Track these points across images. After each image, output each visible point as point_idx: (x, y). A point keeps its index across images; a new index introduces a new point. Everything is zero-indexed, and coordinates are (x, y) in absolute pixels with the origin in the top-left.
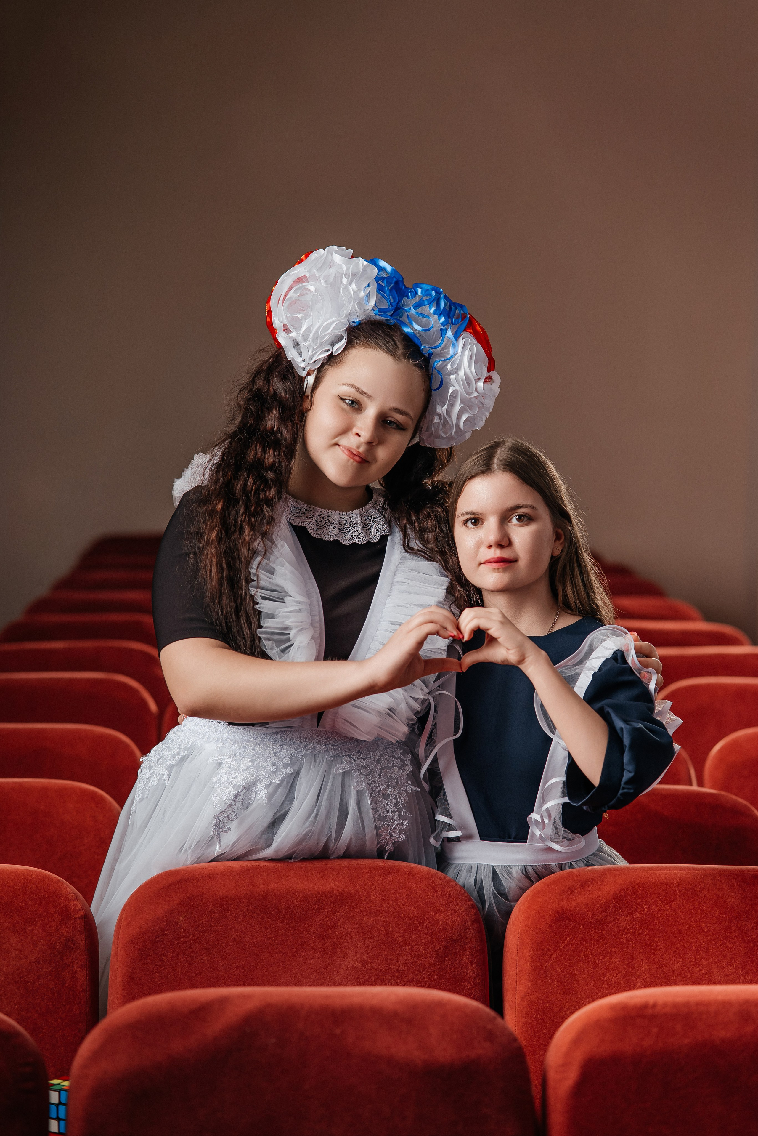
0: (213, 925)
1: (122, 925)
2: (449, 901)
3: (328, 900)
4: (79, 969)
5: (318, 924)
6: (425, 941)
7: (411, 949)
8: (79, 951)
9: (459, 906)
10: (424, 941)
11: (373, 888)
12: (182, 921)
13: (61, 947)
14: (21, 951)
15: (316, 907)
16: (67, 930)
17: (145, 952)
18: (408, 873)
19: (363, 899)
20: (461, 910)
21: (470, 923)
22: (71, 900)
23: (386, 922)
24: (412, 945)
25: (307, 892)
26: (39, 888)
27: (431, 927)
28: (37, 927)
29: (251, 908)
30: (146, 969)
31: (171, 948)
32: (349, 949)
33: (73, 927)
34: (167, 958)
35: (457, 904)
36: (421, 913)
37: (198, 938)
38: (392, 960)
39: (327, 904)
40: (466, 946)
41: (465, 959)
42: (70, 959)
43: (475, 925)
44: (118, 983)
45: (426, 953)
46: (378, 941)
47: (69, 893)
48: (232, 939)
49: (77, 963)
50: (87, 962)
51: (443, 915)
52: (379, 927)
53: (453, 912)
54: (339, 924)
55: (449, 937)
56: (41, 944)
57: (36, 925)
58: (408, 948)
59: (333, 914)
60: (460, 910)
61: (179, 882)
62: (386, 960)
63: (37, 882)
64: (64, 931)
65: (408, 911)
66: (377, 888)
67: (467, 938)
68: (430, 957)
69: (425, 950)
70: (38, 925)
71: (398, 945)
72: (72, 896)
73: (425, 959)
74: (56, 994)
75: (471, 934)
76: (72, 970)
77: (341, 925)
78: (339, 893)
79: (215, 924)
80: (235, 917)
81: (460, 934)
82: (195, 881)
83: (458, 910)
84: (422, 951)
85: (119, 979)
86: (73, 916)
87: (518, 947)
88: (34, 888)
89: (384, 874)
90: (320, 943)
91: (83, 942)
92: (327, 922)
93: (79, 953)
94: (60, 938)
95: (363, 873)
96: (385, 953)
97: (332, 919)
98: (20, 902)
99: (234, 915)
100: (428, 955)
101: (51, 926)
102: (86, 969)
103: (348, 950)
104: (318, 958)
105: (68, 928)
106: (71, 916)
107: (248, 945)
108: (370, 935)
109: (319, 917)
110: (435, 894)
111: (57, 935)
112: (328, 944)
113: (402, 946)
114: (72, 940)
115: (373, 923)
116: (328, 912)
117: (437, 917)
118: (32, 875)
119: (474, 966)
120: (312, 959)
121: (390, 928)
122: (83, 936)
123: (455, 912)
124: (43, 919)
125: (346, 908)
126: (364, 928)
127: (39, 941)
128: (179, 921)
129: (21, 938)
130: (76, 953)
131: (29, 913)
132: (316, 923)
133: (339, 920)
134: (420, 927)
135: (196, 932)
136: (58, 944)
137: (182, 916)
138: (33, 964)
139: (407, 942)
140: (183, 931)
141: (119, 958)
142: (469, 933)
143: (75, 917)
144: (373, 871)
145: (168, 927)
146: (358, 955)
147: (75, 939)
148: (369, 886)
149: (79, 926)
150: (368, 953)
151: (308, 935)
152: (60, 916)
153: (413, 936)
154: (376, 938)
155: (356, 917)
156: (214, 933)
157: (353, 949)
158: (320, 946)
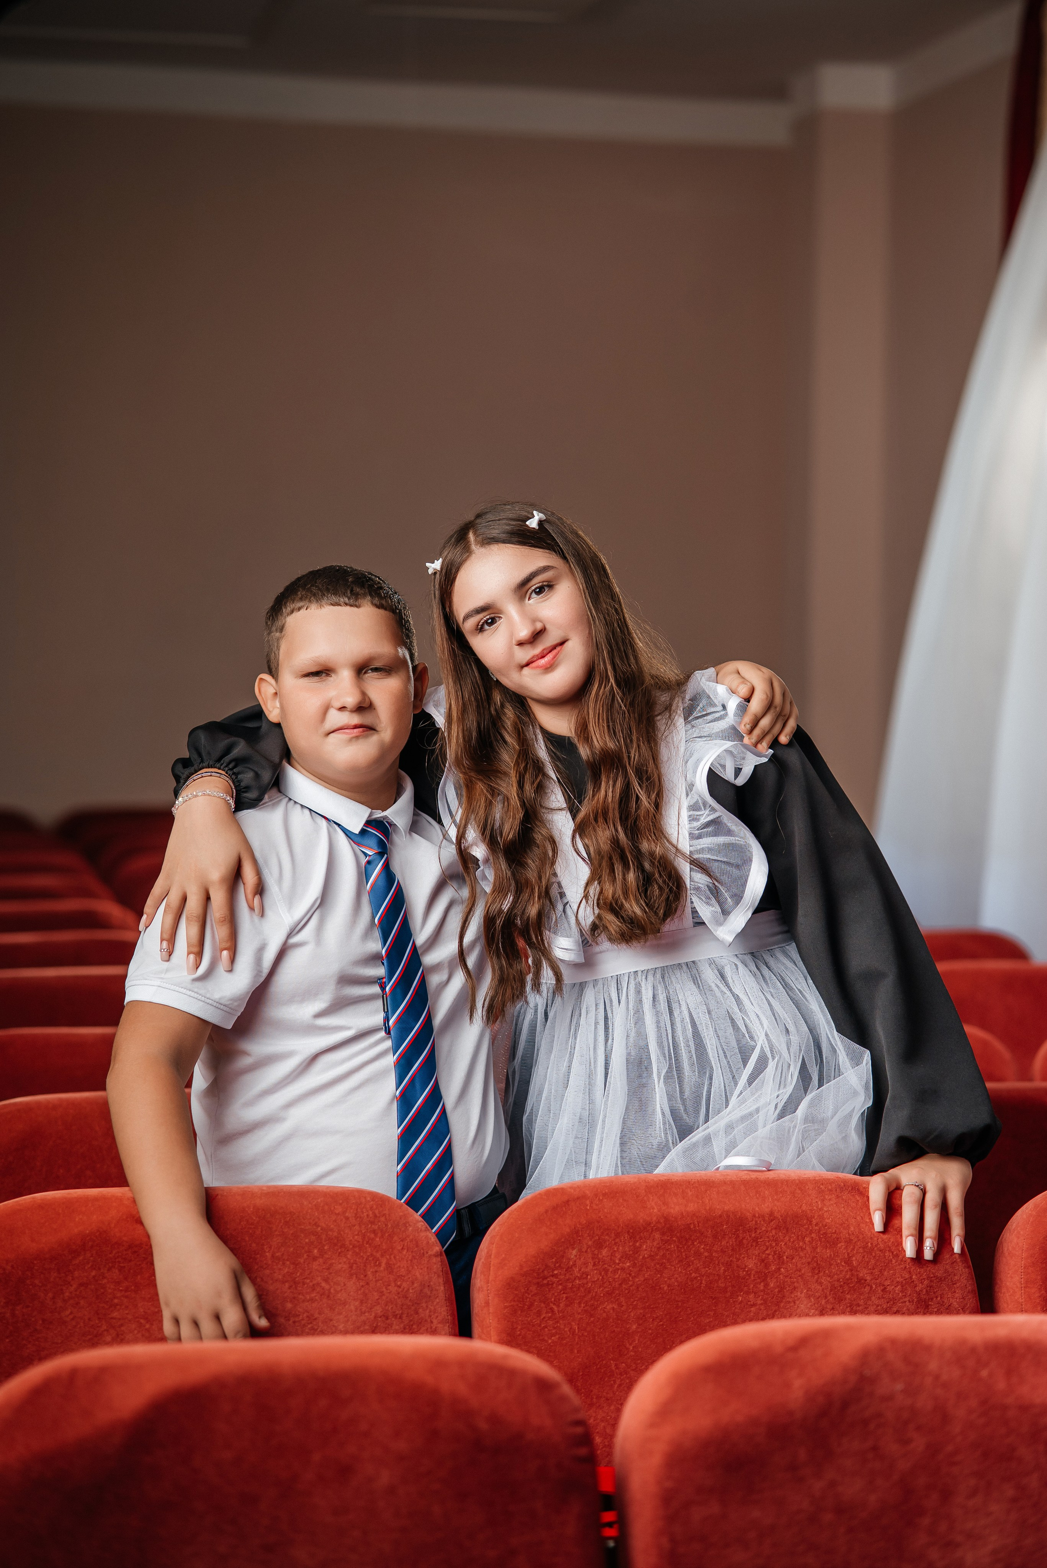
0: (618, 1261)
1: (492, 1263)
3: (767, 1225)
4: (440, 1325)
5: (757, 1257)
6: (902, 1279)
7: (884, 1290)
8: (438, 1301)
10: (900, 1280)
11: (825, 1209)
12: (576, 1256)
13: (415, 1296)
14: (362, 1302)
15: (753, 1235)
16: (421, 1271)
17: (528, 1299)
19: (814, 1223)
23: (848, 1254)
24: (883, 1285)
25: (740, 1215)
26: (378, 1215)
28: (382, 1269)
29: (666, 1237)
30: (532, 1324)
31: (563, 1293)
33: (427, 1268)
34: (558, 1306)
36: (893, 1242)
37: (598, 1279)
38: (858, 1305)
39: (767, 1230)
40: (955, 1286)
42: (428, 1311)
45: (903, 1296)
46: (838, 1280)
48: (644, 1280)
49: (437, 1316)
50: (448, 1316)
52: (839, 1261)
54: (785, 1257)
55: (933, 1273)
56: (389, 1291)
57: (380, 1265)
58: (880, 1289)
59: (776, 1244)
61: (567, 1203)
62: (850, 1306)
63: (374, 1206)
64: (417, 1274)
65: (876, 1239)
66: (830, 1209)
67: (954, 1275)
68: (910, 1302)
69: (902, 1291)
70: (383, 1265)
71: (866, 1286)
73: (903, 1304)
76: (431, 1328)
77: (788, 1260)
78: (781, 1216)
80: (646, 1250)
81: (946, 1270)
84: (899, 1294)
86: (427, 1253)
87: (1023, 1286)
88: (371, 1215)
90: (762, 1284)
91: (442, 1288)
92: (769, 1255)
93: (438, 1303)
94: (413, 1283)
95: (808, 1188)
96: (848, 1296)
97: (775, 1252)
98: (356, 1235)
99: (644, 1246)
100: (907, 1299)
101: (400, 1267)
102: (448, 1325)
103: (799, 1294)
104: (761, 1304)
105: (422, 1269)
106: (423, 1253)
108: (827, 1272)
109: (757, 1248)
111: (409, 1278)
112: (772, 1285)
113: (871, 1287)
114: (429, 1286)
115: (831, 1255)
116: (769, 1241)
118: (365, 1198)
120: (752, 1305)
121: (854, 1263)
122: (441, 1280)
124: (388, 1257)
125: (793, 1235)
126: (819, 1262)
127: (386, 1288)
128: (572, 1257)
129: (361, 1284)
130: (435, 1303)
131: (369, 1250)
132: (754, 1257)
133: (785, 1253)
134: (894, 1261)
135: (595, 1272)
136: (411, 1291)
137: (575, 1250)
138: (379, 1319)
139: (877, 1281)
140: (577, 1269)
141: (491, 1310)
142: (957, 1268)
143: (430, 1253)
144: (822, 1187)
145: (557, 1265)
146: (813, 1300)
147: (432, 1283)
148: (820, 1206)
149: (435, 1266)
150: (826, 1297)
151: (745, 1273)
152: (410, 1253)
153: (886, 1273)
154: (836, 1276)
155: (807, 1248)
156: (619, 1273)
157: (805, 1291)
158: (762, 1288)
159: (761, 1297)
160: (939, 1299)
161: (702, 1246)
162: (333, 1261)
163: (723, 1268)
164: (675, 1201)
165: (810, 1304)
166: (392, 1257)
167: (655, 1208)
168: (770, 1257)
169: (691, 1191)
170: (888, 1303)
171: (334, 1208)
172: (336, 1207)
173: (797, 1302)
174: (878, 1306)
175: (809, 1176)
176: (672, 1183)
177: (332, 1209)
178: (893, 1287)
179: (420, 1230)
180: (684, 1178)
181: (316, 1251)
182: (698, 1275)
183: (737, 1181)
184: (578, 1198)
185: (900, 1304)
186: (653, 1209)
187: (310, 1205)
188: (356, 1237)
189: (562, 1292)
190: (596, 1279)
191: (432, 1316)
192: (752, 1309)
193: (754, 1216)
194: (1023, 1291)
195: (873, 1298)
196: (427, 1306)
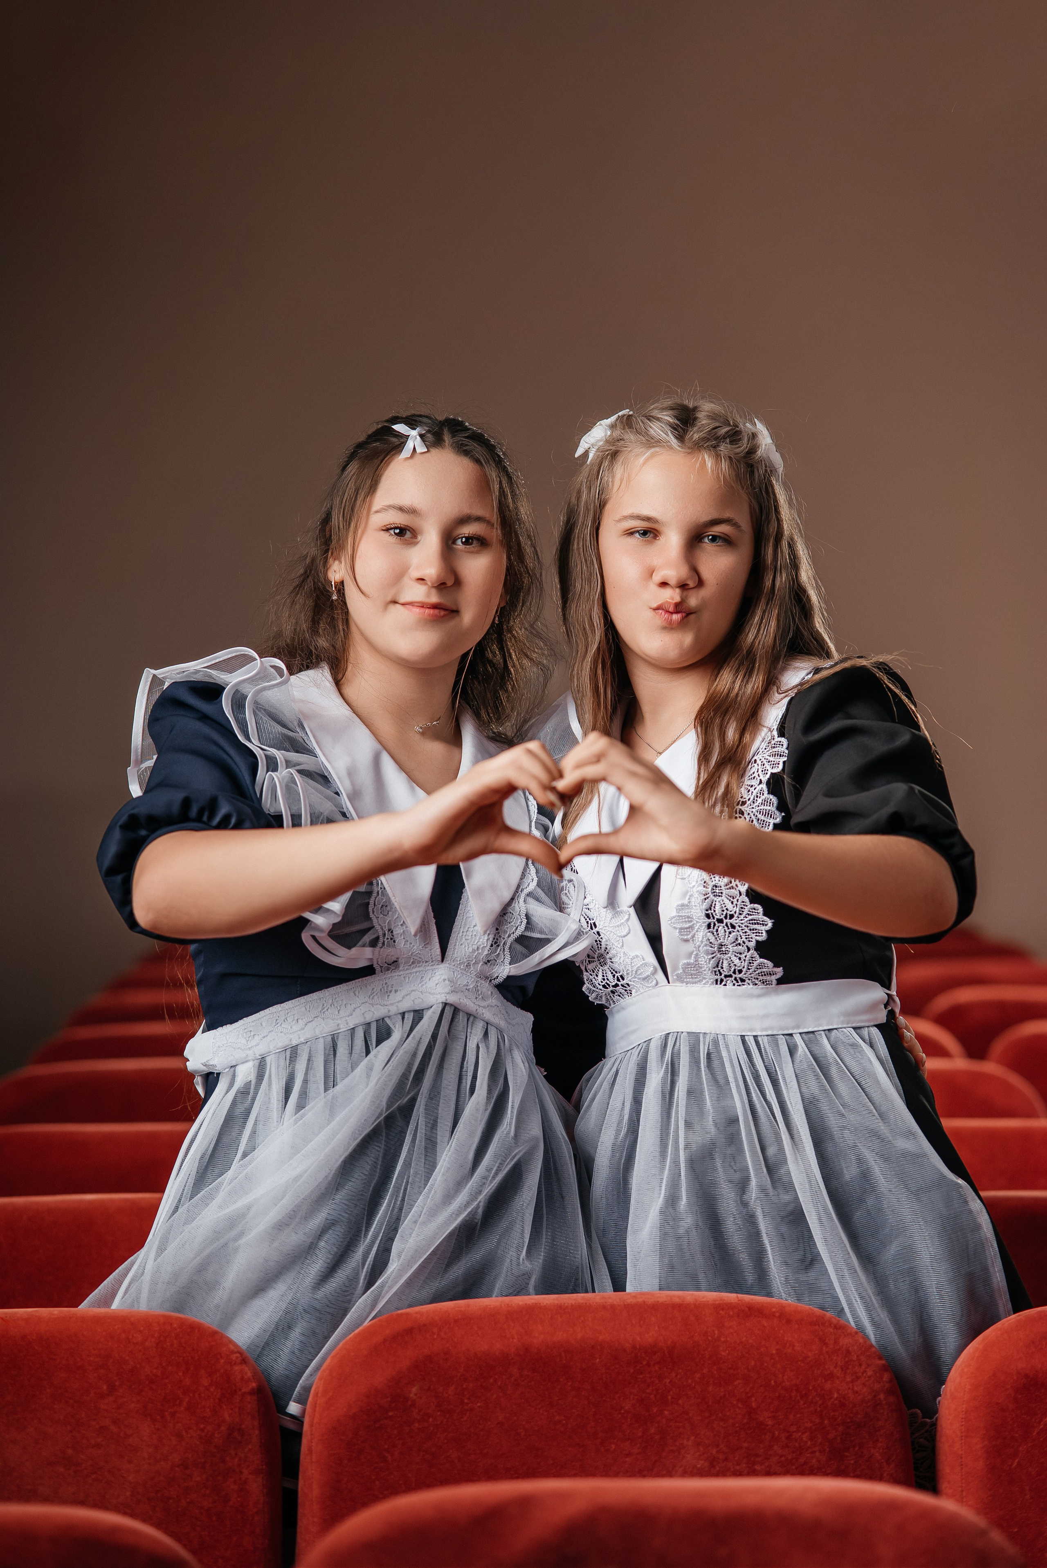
0: (466, 1401)
1: (318, 1402)
2: (847, 1359)
3: (649, 1358)
4: (250, 1476)
5: (636, 1397)
6: (811, 1425)
8: (250, 1447)
9: (863, 1367)
10: (809, 1425)
11: (723, 1339)
12: (416, 1394)
13: (221, 1441)
14: (157, 1448)
15: (632, 1371)
16: (231, 1412)
17: (357, 1446)
18: (777, 1315)
19: (707, 1357)
20: (867, 1374)
21: (882, 1396)
22: (235, 1364)
23: (746, 1394)
24: (789, 1432)
25: (617, 1346)
27: (820, 1402)
28: (182, 1409)
29: (526, 1373)
32: (688, 1439)
33: (239, 1408)
35: (860, 1365)
36: (802, 1380)
37: (442, 1422)
38: (757, 1455)
39: (648, 1364)
40: (878, 1433)
41: (877, 1454)
42: (237, 1460)
43: (891, 1399)
44: (314, 1499)
45: (813, 1445)
46: (733, 1425)
47: (232, 1352)
48: (498, 1424)
49: (248, 1466)
50: (262, 1465)
51: (838, 1383)
52: (735, 1403)
53: (854, 1377)
54: (670, 1397)
55: (850, 1418)
56: (189, 1436)
57: (180, 1405)
58: (783, 1436)
59: (659, 1381)
60: (865, 1375)
61: (410, 1331)
63: (181, 1334)
64: (226, 1415)
65: (780, 1376)
66: (728, 1339)
67: (878, 1420)
68: (820, 1452)
69: (811, 1439)
70: (185, 1404)
71: (767, 1432)
72: (237, 1358)
74: (214, 1519)
75: (885, 1413)
76: (240, 1479)
77: (673, 1400)
78: (667, 1347)
79: (469, 1399)
80: (501, 1387)
81: (867, 1413)
82: (435, 1330)
83: (863, 1373)
84: (807, 1442)
85: (316, 1492)
86: (240, 1390)
87: (963, 1434)
88: (175, 1345)
89: (738, 1316)
90: (640, 1430)
91: (257, 1432)
92: (650, 1394)
93: (250, 1450)
94: (219, 1426)
95: (705, 1314)
96: (745, 1445)
97: (657, 1391)
98: (155, 1369)
99: (499, 1383)
100: (817, 1449)
101: (204, 1407)
102: (262, 1476)
103: (685, 1441)
105: (232, 1409)
106: (236, 1390)
107: (523, 1434)
108: (720, 1415)
109: (636, 1386)
110: (824, 1349)
111: (215, 1420)
112: (652, 1431)
113: (774, 1434)
114: (239, 1427)
115: (725, 1395)
116: (651, 1378)
117: (828, 1385)
118: (171, 1324)
119: (892, 1466)
121: (754, 1404)
122: (256, 1423)
123: (858, 1378)
124: (191, 1395)
125: (681, 1371)
126: (710, 1403)
127: (186, 1432)
128: (412, 1395)
129: (156, 1426)
130: (246, 1450)
131: (169, 1386)
132: (632, 1397)
133: (669, 1391)
134: (802, 1402)
135: (439, 1413)
136: (216, 1435)
137: (416, 1387)
138: (177, 1469)
139: (781, 1427)
140: (417, 1410)
141: (314, 1457)
142: (882, 1411)
143: (243, 1390)
144: (721, 1312)
145: (393, 1405)
146: (701, 1449)
147: (243, 1426)
148: (716, 1336)
149: (249, 1406)
150: (718, 1446)
151: (620, 1416)
152: (219, 1390)
153: (791, 1417)
154: (731, 1421)
155: (697, 1387)
156: (468, 1414)
157: (693, 1438)
158: (640, 1434)
159: (638, 1445)
160: (857, 1448)
161: (569, 1384)
162: (125, 1399)
163: (594, 1410)
164: (541, 1328)
165: (698, 1453)
166: (197, 1396)
167: (516, 1337)
168: (652, 1396)
169: (561, 1317)
170: (793, 1452)
171: (133, 1336)
172: (135, 1335)
173: (683, 1451)
174: (781, 1456)
175: (708, 1300)
176: (540, 1308)
177: (130, 1337)
178: (800, 1434)
179: (233, 1363)
180: (556, 1302)
181: (105, 1387)
182: (563, 1418)
183: (619, 1305)
184: (424, 1325)
185: (808, 1455)
186: (513, 1338)
187: (104, 1333)
188: (155, 1371)
189: (398, 1438)
190: (439, 1422)
191: (243, 1465)
192: (627, 1459)
193: (634, 1347)
194: (963, 1441)
195: (776, 1447)
196: (236, 1454)
